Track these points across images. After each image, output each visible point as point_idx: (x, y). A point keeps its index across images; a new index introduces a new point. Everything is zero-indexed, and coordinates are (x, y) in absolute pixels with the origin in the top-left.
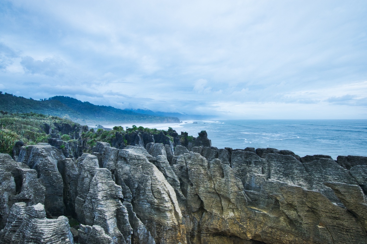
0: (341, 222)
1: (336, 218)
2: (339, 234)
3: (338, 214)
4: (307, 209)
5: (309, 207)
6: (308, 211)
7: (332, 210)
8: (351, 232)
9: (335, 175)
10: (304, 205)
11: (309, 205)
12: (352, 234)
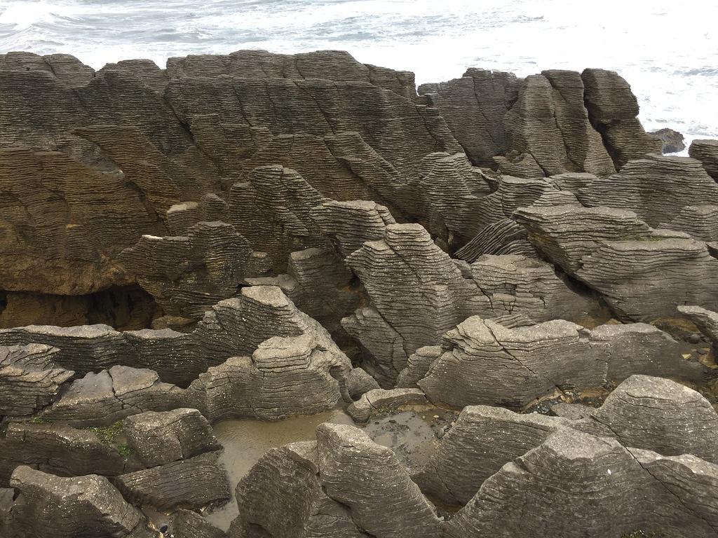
0: (110, 207)
1: (101, 202)
2: (110, 230)
3: (104, 193)
4: (48, 195)
5: (51, 191)
6: (50, 200)
7: (92, 187)
8: (129, 222)
9: (135, 109)
10: (39, 189)
11: (50, 187)
12: (132, 225)
